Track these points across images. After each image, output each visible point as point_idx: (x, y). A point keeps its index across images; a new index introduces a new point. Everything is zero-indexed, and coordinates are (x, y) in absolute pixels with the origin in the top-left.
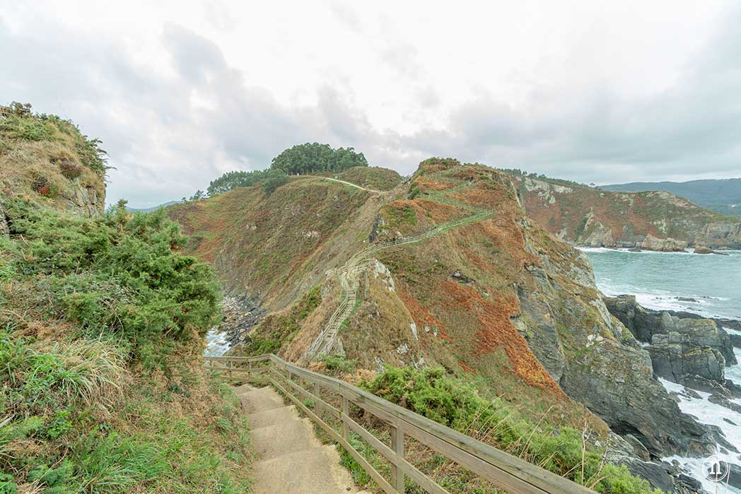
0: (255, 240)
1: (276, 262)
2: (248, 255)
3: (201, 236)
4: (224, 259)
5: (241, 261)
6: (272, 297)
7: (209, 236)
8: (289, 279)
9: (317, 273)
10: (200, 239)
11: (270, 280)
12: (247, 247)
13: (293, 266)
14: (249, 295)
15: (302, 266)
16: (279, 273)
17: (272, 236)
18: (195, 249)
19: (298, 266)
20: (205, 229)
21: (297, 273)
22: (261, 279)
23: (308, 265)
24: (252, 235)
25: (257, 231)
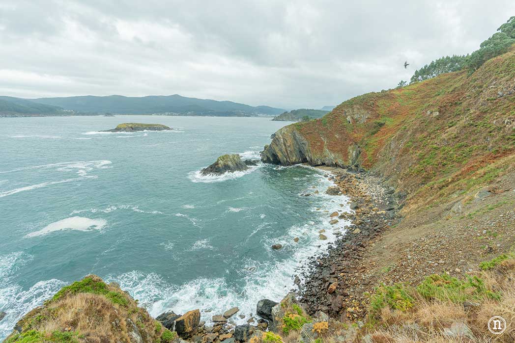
0: (432, 128)
1: (445, 158)
2: (417, 144)
3: (382, 122)
4: (393, 146)
5: (406, 151)
6: (416, 203)
7: (390, 122)
8: (450, 186)
9: (493, 192)
10: (381, 125)
11: (427, 179)
12: (419, 136)
13: (465, 168)
14: (397, 191)
15: (478, 172)
16: (442, 174)
17: (455, 125)
18: (374, 133)
19: (472, 169)
20: (390, 116)
21: (463, 182)
22: (416, 176)
23: (489, 172)
24: (430, 122)
25: (438, 118)
